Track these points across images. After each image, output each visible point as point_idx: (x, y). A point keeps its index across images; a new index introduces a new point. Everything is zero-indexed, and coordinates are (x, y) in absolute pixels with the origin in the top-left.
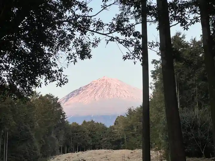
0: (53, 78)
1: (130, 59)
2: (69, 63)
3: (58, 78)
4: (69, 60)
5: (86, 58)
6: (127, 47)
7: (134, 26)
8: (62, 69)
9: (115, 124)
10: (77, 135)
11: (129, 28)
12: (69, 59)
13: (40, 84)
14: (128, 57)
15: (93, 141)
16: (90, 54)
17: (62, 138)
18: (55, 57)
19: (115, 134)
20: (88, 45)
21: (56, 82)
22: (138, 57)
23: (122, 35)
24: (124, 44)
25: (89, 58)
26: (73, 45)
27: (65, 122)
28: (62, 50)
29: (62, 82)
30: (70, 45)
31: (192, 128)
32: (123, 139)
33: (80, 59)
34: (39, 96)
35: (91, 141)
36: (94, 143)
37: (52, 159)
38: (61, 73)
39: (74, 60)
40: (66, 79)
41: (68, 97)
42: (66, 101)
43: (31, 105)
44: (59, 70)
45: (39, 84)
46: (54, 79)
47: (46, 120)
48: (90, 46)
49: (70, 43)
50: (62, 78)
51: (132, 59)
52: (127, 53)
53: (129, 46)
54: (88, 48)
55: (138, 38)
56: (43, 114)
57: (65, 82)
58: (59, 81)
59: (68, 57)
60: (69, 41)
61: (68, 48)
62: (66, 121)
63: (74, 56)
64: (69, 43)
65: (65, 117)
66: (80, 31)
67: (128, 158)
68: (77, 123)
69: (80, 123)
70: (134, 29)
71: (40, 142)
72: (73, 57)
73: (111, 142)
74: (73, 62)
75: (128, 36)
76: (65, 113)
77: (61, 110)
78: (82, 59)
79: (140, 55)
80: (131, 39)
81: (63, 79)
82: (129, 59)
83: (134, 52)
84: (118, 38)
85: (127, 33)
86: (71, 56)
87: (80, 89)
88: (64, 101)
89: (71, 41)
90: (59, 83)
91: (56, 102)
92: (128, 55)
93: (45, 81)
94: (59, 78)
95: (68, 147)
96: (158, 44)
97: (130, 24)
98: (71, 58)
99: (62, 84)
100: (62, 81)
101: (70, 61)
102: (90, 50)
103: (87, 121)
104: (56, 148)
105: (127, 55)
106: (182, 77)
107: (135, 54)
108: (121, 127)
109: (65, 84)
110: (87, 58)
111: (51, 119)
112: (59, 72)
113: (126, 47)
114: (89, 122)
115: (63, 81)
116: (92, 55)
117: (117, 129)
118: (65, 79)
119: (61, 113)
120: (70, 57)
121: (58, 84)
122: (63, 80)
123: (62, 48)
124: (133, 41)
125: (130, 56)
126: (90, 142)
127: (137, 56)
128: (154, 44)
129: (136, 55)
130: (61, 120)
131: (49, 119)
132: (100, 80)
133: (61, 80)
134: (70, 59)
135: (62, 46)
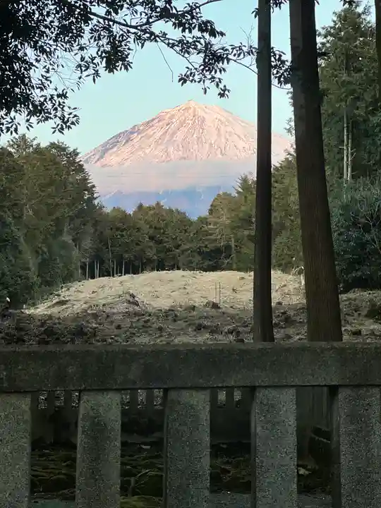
0: (45, 113)
1: (195, 81)
2: (82, 79)
3: (57, 114)
4: (82, 72)
5: (119, 68)
6: (186, 55)
7: (199, 7)
8: (66, 93)
9: (211, 211)
10: (122, 236)
11: (187, 12)
12: (81, 70)
13: (14, 126)
14: (191, 78)
15: (158, 252)
16: (127, 60)
17: (87, 243)
18: (50, 64)
19: (211, 234)
20: (124, 38)
21: (51, 123)
22: (213, 77)
23: (175, 28)
24: (178, 49)
25: (126, 68)
26: (91, 38)
27: (94, 206)
28: (66, 49)
29: (65, 123)
30: (82, 37)
31: (374, 225)
32: (228, 247)
33: (106, 70)
34: (32, 146)
35: (155, 250)
36: (162, 255)
37: (63, 290)
38: (64, 103)
39: (94, 72)
40: (75, 116)
41: (106, 149)
42: (102, 157)
43: (14, 168)
44: (59, 96)
45: (12, 126)
46: (47, 115)
47: (50, 201)
48: (129, 39)
49: (84, 33)
50: (66, 114)
51: (199, 82)
52: (187, 68)
53: (189, 53)
54: (126, 45)
55: (210, 35)
56: (43, 189)
57: (73, 123)
58: (59, 122)
59: (80, 66)
60: (81, 27)
61: (78, 45)
62: (96, 203)
63: (94, 64)
64: (80, 31)
65: (95, 195)
66: (104, 5)
67: (234, 290)
68: (123, 209)
69: (130, 210)
70: (199, 15)
71: (37, 252)
72: (91, 65)
73: (200, 253)
74: (91, 77)
75: (187, 30)
76: (94, 186)
77: (85, 180)
78: (109, 72)
79: (216, 72)
80: (194, 37)
81: (67, 116)
82: (192, 81)
83: (202, 67)
84: (165, 34)
85: (185, 24)
86: (86, 62)
87: (134, 130)
88: (97, 157)
89: (85, 28)
90: (58, 125)
91: (74, 160)
92: (191, 73)
93: (28, 120)
94: (59, 114)
95: (102, 262)
96: (254, 50)
97: (191, 4)
98: (87, 68)
99: (64, 126)
100: (66, 119)
101: (85, 73)
102: (129, 49)
103: (146, 205)
104: (73, 266)
105: (189, 73)
106: (357, 109)
107: (205, 72)
108: (225, 219)
109: (72, 126)
110: (121, 69)
111: (62, 199)
112: (60, 99)
113: (183, 56)
114: (150, 208)
115: (68, 121)
116: (132, 63)
117: (215, 224)
118: (71, 116)
119: (84, 186)
120: (83, 66)
121: (55, 126)
122: (69, 118)
123: (66, 43)
124: (199, 42)
125: (194, 75)
126: (151, 254)
127: (209, 77)
128: (245, 49)
129: (208, 73)
130: (85, 201)
131: (57, 200)
132: (178, 108)
133: (62, 118)
134: (83, 69)
135: (67, 38)
